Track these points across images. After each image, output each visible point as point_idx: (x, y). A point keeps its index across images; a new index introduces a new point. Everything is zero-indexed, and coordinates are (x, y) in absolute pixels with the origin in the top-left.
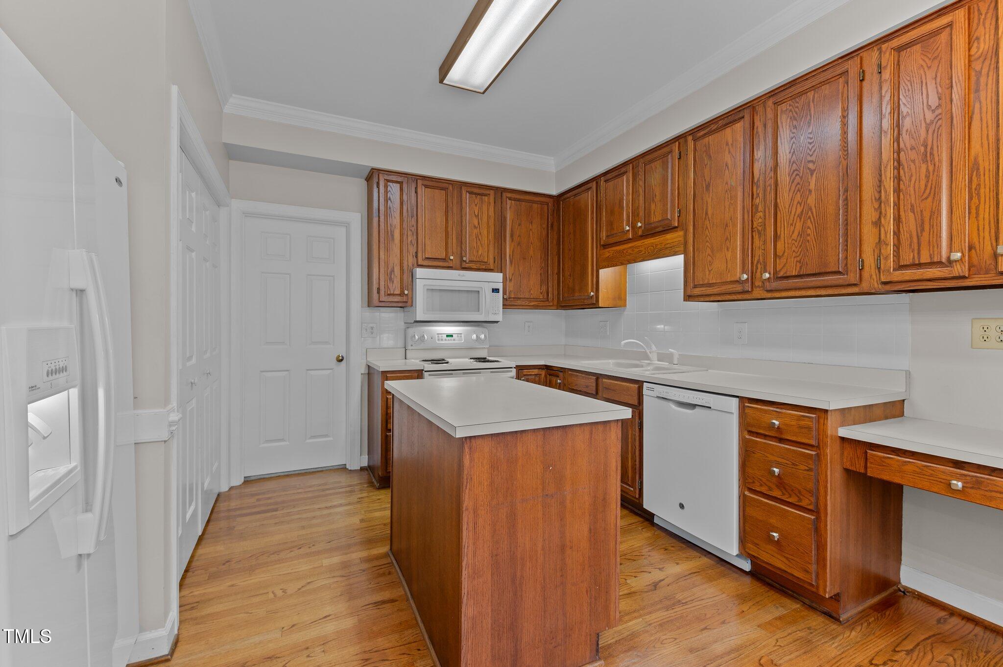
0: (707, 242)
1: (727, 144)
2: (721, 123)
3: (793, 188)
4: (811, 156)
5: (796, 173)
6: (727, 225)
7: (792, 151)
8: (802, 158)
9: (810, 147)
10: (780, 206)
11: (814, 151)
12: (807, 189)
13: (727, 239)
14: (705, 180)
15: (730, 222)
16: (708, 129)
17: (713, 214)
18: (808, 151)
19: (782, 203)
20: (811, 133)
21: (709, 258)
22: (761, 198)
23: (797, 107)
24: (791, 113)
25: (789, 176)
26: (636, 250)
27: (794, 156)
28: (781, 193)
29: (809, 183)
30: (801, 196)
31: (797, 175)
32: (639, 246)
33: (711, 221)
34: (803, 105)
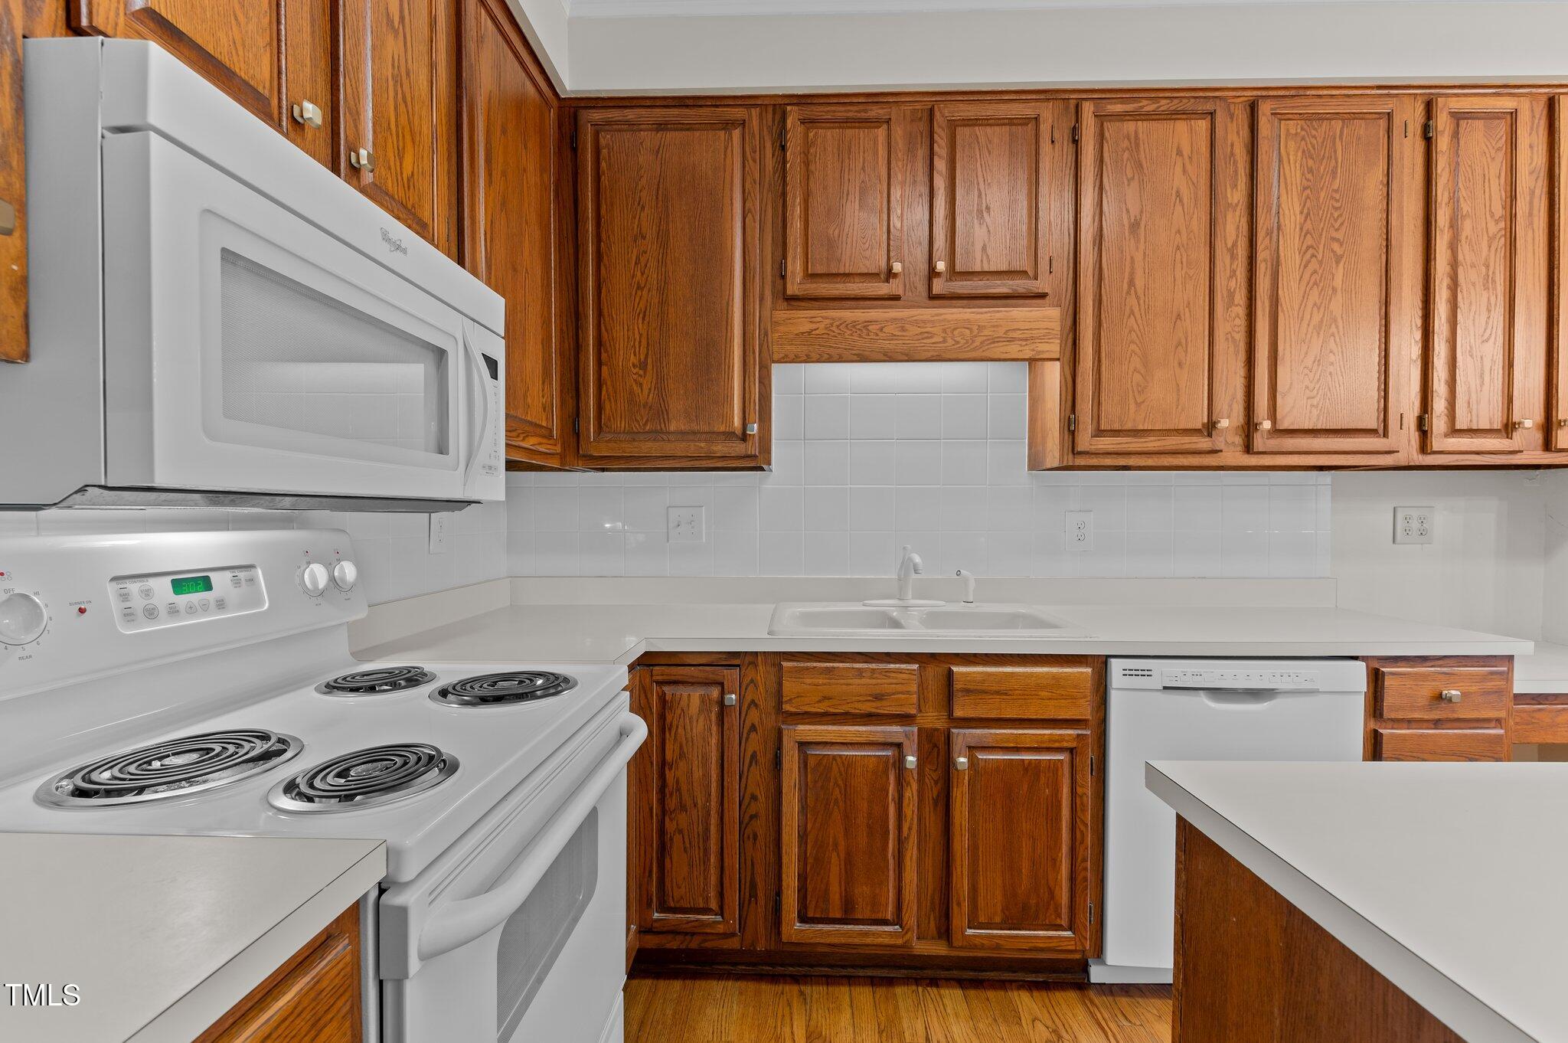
0: (1132, 342)
1: (1179, 153)
2: (1164, 105)
3: (1306, 276)
4: (1337, 230)
5: (1311, 251)
6: (1179, 316)
7: (1305, 211)
8: (1323, 229)
9: (1336, 215)
10: (1283, 303)
11: (1342, 224)
12: (1329, 285)
13: (1179, 344)
14: (1128, 211)
15: (1187, 310)
16: (1136, 105)
17: (1146, 288)
18: (1332, 221)
19: (1287, 298)
20: (1336, 191)
21: (1137, 377)
22: (1239, 280)
23: (1314, 137)
24: (1303, 143)
25: (1299, 253)
26: (914, 330)
27: (1309, 222)
28: (1285, 279)
29: (1333, 275)
30: (1320, 294)
31: (1313, 256)
32: (924, 322)
33: (1142, 302)
34: (1324, 138)
